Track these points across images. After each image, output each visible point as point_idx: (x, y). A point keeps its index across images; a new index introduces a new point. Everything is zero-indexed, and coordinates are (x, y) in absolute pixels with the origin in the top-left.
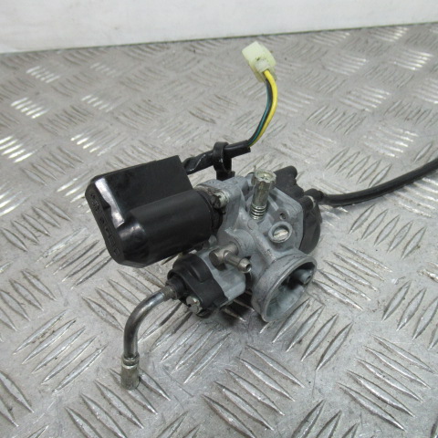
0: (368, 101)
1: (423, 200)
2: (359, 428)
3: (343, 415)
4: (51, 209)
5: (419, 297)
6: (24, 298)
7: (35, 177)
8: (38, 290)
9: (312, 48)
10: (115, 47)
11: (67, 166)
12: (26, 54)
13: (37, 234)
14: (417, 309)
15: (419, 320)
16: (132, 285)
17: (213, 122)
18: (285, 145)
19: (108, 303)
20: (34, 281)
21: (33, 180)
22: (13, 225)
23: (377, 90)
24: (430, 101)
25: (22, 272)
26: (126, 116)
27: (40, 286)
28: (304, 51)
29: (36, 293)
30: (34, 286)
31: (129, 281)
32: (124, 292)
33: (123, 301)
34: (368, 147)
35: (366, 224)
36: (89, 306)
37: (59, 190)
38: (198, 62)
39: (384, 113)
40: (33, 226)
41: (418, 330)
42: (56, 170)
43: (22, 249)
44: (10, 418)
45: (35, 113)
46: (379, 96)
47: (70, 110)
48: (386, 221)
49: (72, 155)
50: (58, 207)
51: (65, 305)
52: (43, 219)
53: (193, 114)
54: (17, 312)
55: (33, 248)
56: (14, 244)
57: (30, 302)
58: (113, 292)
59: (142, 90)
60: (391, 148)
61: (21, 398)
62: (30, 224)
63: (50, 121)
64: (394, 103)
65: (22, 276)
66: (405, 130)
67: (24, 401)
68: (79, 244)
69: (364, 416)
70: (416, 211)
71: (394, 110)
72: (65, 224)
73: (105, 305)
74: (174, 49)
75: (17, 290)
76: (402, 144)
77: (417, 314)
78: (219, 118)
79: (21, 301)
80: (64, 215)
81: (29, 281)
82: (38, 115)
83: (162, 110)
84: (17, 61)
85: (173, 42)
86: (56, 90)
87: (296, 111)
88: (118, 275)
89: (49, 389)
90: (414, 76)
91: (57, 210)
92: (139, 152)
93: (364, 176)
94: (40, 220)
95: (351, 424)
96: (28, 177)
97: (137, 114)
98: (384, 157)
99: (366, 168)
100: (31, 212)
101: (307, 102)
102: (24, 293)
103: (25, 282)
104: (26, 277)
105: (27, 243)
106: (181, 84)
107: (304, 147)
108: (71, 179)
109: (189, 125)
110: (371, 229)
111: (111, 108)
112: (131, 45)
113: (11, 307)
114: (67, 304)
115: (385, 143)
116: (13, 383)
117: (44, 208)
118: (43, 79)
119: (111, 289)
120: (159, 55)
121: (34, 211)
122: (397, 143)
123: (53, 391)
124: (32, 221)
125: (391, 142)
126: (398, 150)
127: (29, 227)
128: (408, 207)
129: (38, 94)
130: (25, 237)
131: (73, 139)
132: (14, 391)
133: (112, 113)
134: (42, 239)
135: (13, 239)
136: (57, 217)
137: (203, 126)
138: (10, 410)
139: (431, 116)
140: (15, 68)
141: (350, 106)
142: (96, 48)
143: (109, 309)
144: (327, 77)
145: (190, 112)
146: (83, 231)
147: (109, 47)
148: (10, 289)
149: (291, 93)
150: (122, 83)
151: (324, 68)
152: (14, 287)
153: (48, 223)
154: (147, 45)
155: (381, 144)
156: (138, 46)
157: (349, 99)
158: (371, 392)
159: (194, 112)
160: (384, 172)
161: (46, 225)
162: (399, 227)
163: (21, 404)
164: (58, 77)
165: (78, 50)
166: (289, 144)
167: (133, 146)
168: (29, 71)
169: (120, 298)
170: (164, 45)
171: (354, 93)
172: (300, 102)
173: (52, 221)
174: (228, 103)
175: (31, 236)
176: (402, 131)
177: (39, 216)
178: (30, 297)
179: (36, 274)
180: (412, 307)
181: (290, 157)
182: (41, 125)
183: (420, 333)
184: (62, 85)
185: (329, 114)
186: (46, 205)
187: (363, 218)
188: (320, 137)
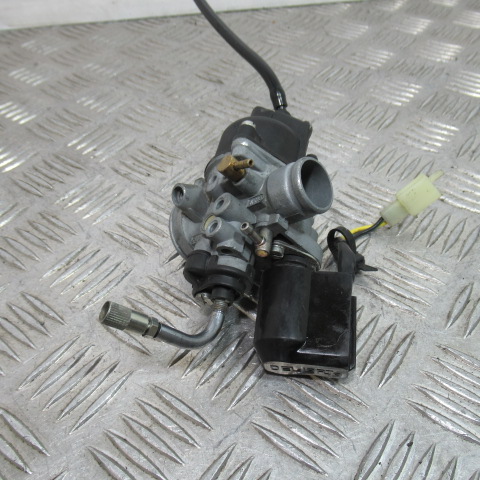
0: (373, 61)
1: (431, 139)
2: (381, 318)
3: (366, 309)
4: (63, 161)
5: (431, 215)
6: (45, 234)
7: (43, 135)
8: (58, 227)
9: (314, 18)
10: (113, 22)
11: (75, 125)
12: (20, 31)
13: (51, 182)
14: (429, 225)
15: (432, 233)
16: (153, 219)
17: (220, 82)
18: (294, 99)
19: (131, 234)
20: (53, 220)
21: (40, 138)
22: (25, 176)
23: (380, 51)
24: (433, 59)
25: (40, 214)
26: (131, 81)
27: (60, 224)
28: (307, 21)
29: (56, 230)
30: (54, 224)
31: (149, 215)
32: (146, 224)
33: (146, 232)
34: (374, 98)
35: (377, 160)
36: (112, 237)
37: (70, 145)
38: (201, 32)
39: (388, 70)
40: (46, 176)
41: (432, 241)
42: (64, 128)
43: (37, 195)
44: (44, 330)
45: (37, 81)
46: (383, 56)
47: (72, 77)
48: (396, 157)
49: (80, 115)
50: (70, 158)
51: (87, 238)
52: (56, 169)
53: (200, 77)
54: (38, 246)
55: (49, 194)
56: (28, 192)
57: (51, 237)
58: (134, 225)
59: (145, 57)
60: (398, 98)
61: (52, 314)
62: (43, 174)
63: (52, 87)
64: (398, 62)
65: (40, 217)
66: (410, 83)
67: (56, 316)
68: (96, 189)
69: (385, 308)
70: (425, 148)
71: (399, 67)
72: (79, 172)
73: (127, 236)
74: (174, 22)
75: (36, 229)
76: (408, 95)
77: (429, 229)
78: (226, 79)
79: (43, 237)
80: (77, 165)
81: (49, 221)
82: (39, 82)
83: (167, 74)
84: (10, 36)
85: (173, 17)
86: (56, 61)
87: (303, 70)
88: (138, 211)
89: (80, 306)
90: (416, 39)
91: (70, 161)
92: (148, 110)
93: (373, 122)
94: (53, 170)
95: (374, 315)
96: (36, 135)
97: (142, 78)
98: (391, 106)
99: (374, 115)
100: (42, 164)
101: (313, 63)
102: (44, 230)
103: (45, 221)
104: (44, 218)
105: (42, 190)
106: (185, 52)
107: (313, 100)
108: (80, 135)
109: (196, 86)
110: (382, 164)
111: (115, 74)
112: (129, 21)
113: (32, 243)
114: (89, 236)
115: (391, 94)
116: (42, 302)
117: (55, 160)
118: (40, 51)
119: (132, 223)
120: (160, 28)
121: (46, 162)
122: (403, 94)
123: (84, 307)
124: (44, 171)
125: (398, 93)
126: (404, 100)
127: (42, 177)
128: (416, 145)
129: (36, 64)
130: (39, 185)
131: (78, 102)
132: (44, 308)
133: (116, 78)
134: (57, 186)
135: (27, 187)
136: (70, 167)
137: (211, 87)
138: (42, 324)
139: (434, 71)
140: (9, 43)
141: (355, 65)
142: (94, 24)
143: (132, 239)
144: (331, 42)
145: (197, 75)
146: (98, 177)
147: (106, 23)
148: (30, 228)
149: (297, 56)
150: (124, 53)
151: (327, 34)
152: (33, 226)
153: (62, 172)
154: (146, 19)
155: (388, 95)
156: (137, 21)
157: (355, 60)
158: (390, 290)
159: (201, 74)
160: (392, 118)
161: (60, 174)
162: (409, 161)
163: (53, 318)
164: (55, 49)
165: (74, 26)
166: (298, 99)
167: (141, 106)
168: (25, 45)
169: (142, 230)
170: (164, 19)
171: (358, 54)
172: (306, 64)
173: (65, 170)
174: (235, 66)
175: (46, 184)
176: (407, 84)
177: (52, 167)
178: (51, 233)
179: (55, 214)
180: (425, 223)
181: (300, 109)
182: (44, 91)
183: (433, 243)
184: (61, 56)
185: (336, 72)
186: (58, 157)
187: (374, 155)
188: (328, 91)
